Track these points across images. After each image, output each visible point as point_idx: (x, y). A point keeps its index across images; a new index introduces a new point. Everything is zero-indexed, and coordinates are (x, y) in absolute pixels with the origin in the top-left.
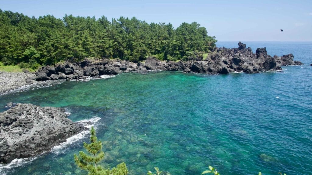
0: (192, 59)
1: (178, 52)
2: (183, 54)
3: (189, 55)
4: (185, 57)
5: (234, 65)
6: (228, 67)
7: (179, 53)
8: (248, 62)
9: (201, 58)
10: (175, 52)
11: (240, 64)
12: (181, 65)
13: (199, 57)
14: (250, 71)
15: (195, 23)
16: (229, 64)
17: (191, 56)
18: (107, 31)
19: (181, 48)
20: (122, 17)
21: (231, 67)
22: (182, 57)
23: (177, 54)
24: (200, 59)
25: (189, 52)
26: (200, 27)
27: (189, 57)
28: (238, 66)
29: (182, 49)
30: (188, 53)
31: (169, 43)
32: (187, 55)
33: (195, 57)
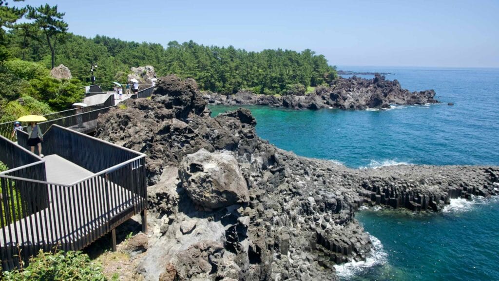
0: (292, 93)
1: (276, 85)
2: (282, 87)
3: (288, 89)
4: (285, 90)
5: (331, 101)
6: (325, 103)
7: (278, 86)
8: (355, 98)
9: (303, 92)
10: (273, 85)
11: (338, 100)
12: (272, 99)
13: (300, 91)
14: (345, 107)
15: (308, 50)
16: (326, 100)
17: (290, 90)
18: (198, 62)
19: (281, 80)
20: (217, 47)
21: (328, 103)
22: (282, 91)
23: (276, 87)
24: (301, 93)
25: (290, 85)
26: (314, 55)
27: (289, 90)
28: (335, 102)
29: (283, 81)
30: (288, 87)
31: (267, 75)
32: (287, 89)
33: (296, 90)
